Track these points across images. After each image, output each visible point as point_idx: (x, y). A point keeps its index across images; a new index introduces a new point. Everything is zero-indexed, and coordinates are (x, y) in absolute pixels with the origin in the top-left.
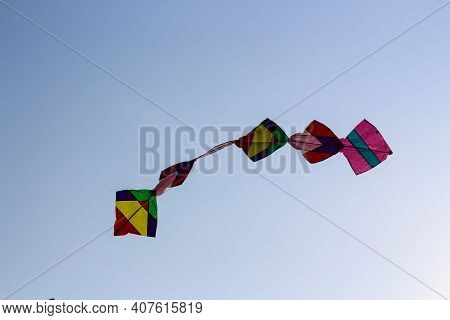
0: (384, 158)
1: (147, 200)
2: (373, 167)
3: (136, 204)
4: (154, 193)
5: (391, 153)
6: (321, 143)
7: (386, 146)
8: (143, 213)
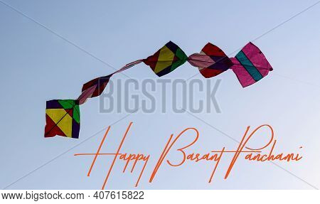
0: (266, 74)
1: (72, 108)
2: (256, 81)
3: (63, 111)
4: (77, 102)
5: (271, 69)
6: (214, 62)
7: (268, 63)
8: (68, 119)
